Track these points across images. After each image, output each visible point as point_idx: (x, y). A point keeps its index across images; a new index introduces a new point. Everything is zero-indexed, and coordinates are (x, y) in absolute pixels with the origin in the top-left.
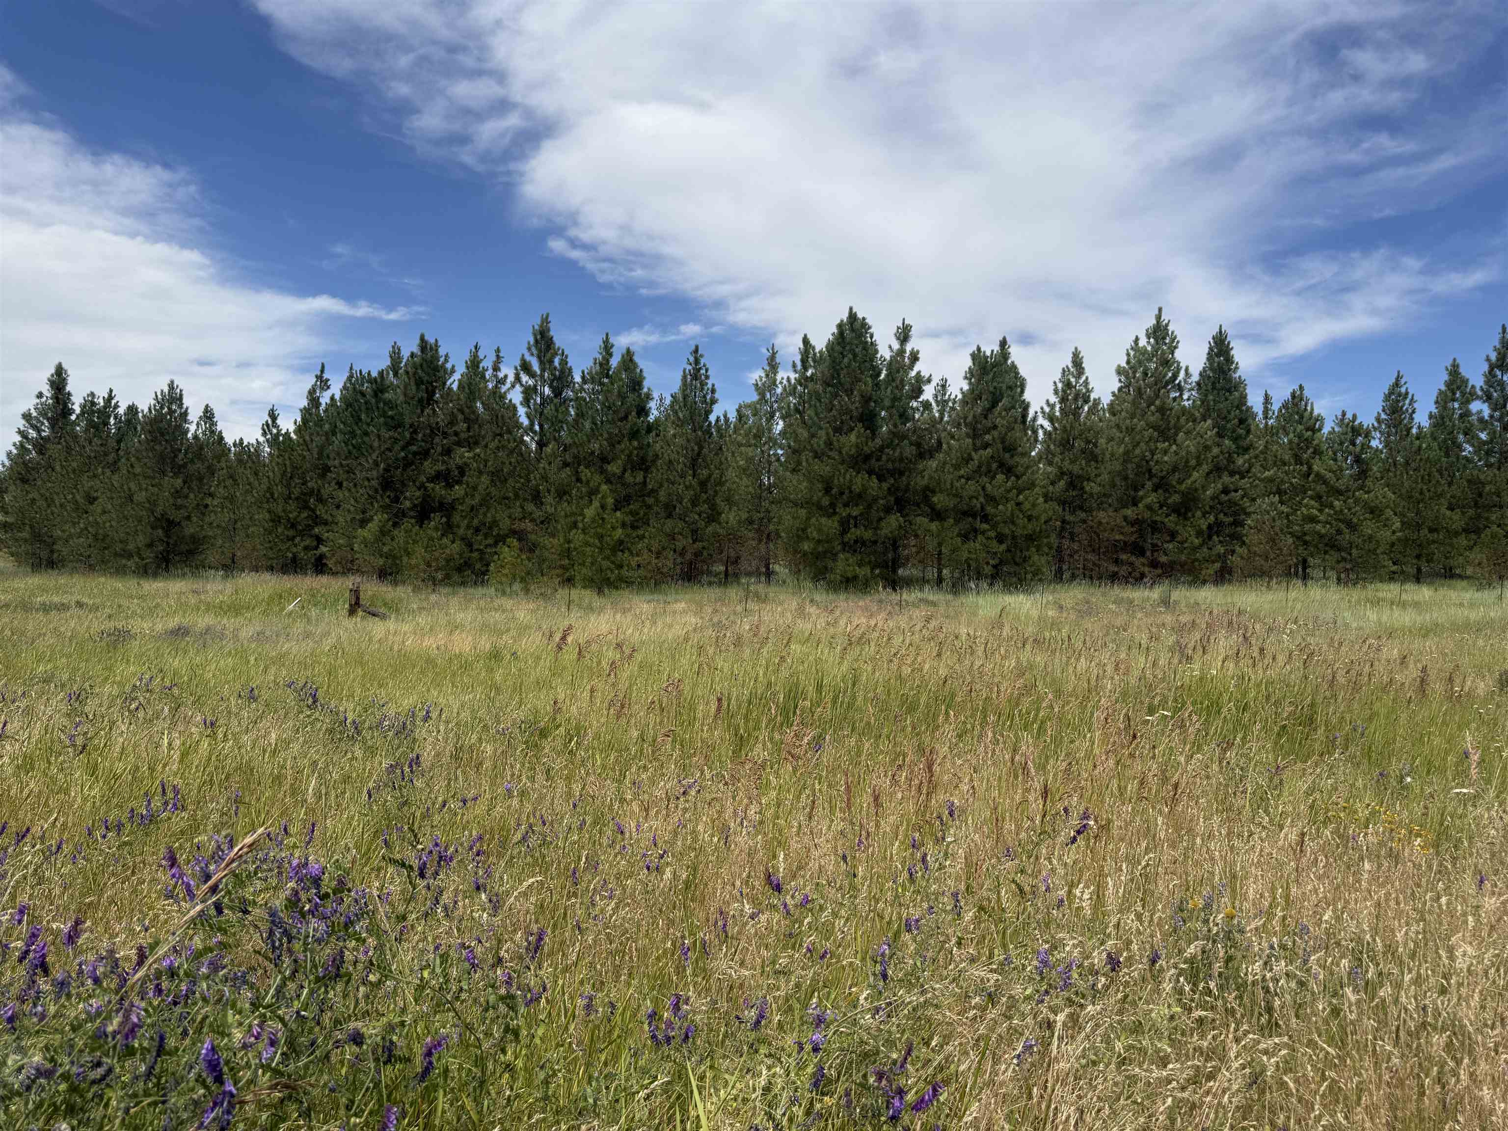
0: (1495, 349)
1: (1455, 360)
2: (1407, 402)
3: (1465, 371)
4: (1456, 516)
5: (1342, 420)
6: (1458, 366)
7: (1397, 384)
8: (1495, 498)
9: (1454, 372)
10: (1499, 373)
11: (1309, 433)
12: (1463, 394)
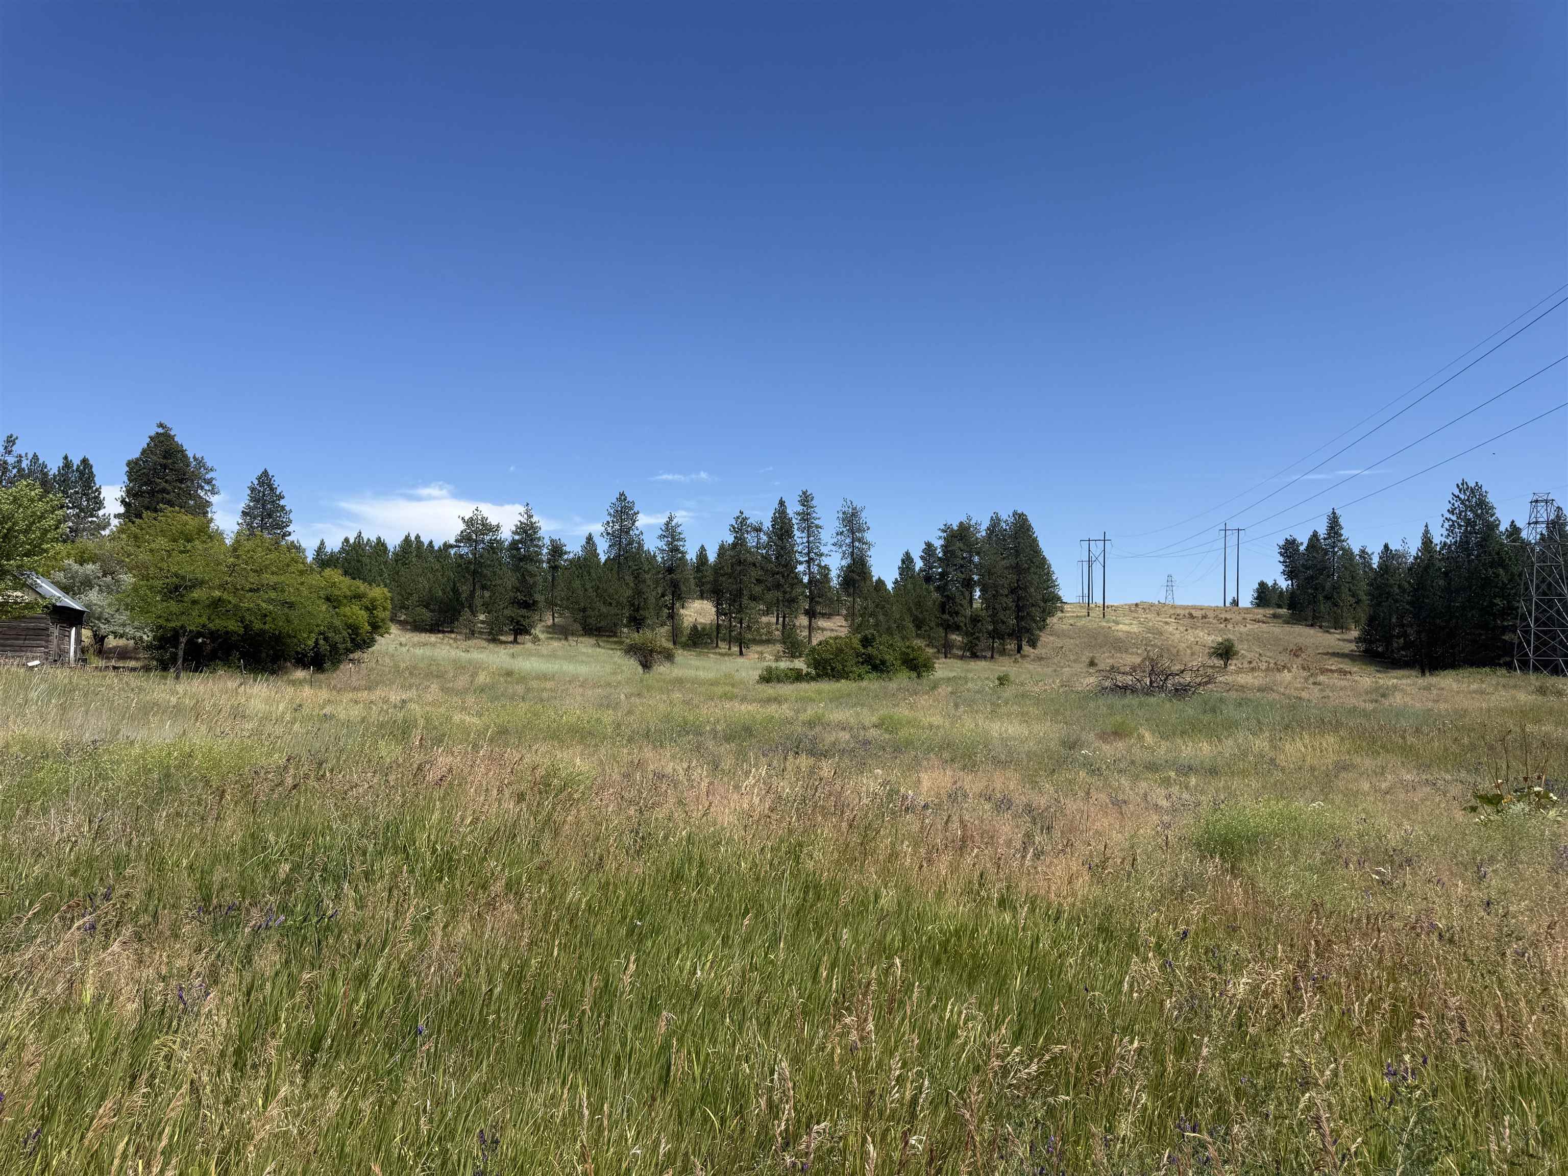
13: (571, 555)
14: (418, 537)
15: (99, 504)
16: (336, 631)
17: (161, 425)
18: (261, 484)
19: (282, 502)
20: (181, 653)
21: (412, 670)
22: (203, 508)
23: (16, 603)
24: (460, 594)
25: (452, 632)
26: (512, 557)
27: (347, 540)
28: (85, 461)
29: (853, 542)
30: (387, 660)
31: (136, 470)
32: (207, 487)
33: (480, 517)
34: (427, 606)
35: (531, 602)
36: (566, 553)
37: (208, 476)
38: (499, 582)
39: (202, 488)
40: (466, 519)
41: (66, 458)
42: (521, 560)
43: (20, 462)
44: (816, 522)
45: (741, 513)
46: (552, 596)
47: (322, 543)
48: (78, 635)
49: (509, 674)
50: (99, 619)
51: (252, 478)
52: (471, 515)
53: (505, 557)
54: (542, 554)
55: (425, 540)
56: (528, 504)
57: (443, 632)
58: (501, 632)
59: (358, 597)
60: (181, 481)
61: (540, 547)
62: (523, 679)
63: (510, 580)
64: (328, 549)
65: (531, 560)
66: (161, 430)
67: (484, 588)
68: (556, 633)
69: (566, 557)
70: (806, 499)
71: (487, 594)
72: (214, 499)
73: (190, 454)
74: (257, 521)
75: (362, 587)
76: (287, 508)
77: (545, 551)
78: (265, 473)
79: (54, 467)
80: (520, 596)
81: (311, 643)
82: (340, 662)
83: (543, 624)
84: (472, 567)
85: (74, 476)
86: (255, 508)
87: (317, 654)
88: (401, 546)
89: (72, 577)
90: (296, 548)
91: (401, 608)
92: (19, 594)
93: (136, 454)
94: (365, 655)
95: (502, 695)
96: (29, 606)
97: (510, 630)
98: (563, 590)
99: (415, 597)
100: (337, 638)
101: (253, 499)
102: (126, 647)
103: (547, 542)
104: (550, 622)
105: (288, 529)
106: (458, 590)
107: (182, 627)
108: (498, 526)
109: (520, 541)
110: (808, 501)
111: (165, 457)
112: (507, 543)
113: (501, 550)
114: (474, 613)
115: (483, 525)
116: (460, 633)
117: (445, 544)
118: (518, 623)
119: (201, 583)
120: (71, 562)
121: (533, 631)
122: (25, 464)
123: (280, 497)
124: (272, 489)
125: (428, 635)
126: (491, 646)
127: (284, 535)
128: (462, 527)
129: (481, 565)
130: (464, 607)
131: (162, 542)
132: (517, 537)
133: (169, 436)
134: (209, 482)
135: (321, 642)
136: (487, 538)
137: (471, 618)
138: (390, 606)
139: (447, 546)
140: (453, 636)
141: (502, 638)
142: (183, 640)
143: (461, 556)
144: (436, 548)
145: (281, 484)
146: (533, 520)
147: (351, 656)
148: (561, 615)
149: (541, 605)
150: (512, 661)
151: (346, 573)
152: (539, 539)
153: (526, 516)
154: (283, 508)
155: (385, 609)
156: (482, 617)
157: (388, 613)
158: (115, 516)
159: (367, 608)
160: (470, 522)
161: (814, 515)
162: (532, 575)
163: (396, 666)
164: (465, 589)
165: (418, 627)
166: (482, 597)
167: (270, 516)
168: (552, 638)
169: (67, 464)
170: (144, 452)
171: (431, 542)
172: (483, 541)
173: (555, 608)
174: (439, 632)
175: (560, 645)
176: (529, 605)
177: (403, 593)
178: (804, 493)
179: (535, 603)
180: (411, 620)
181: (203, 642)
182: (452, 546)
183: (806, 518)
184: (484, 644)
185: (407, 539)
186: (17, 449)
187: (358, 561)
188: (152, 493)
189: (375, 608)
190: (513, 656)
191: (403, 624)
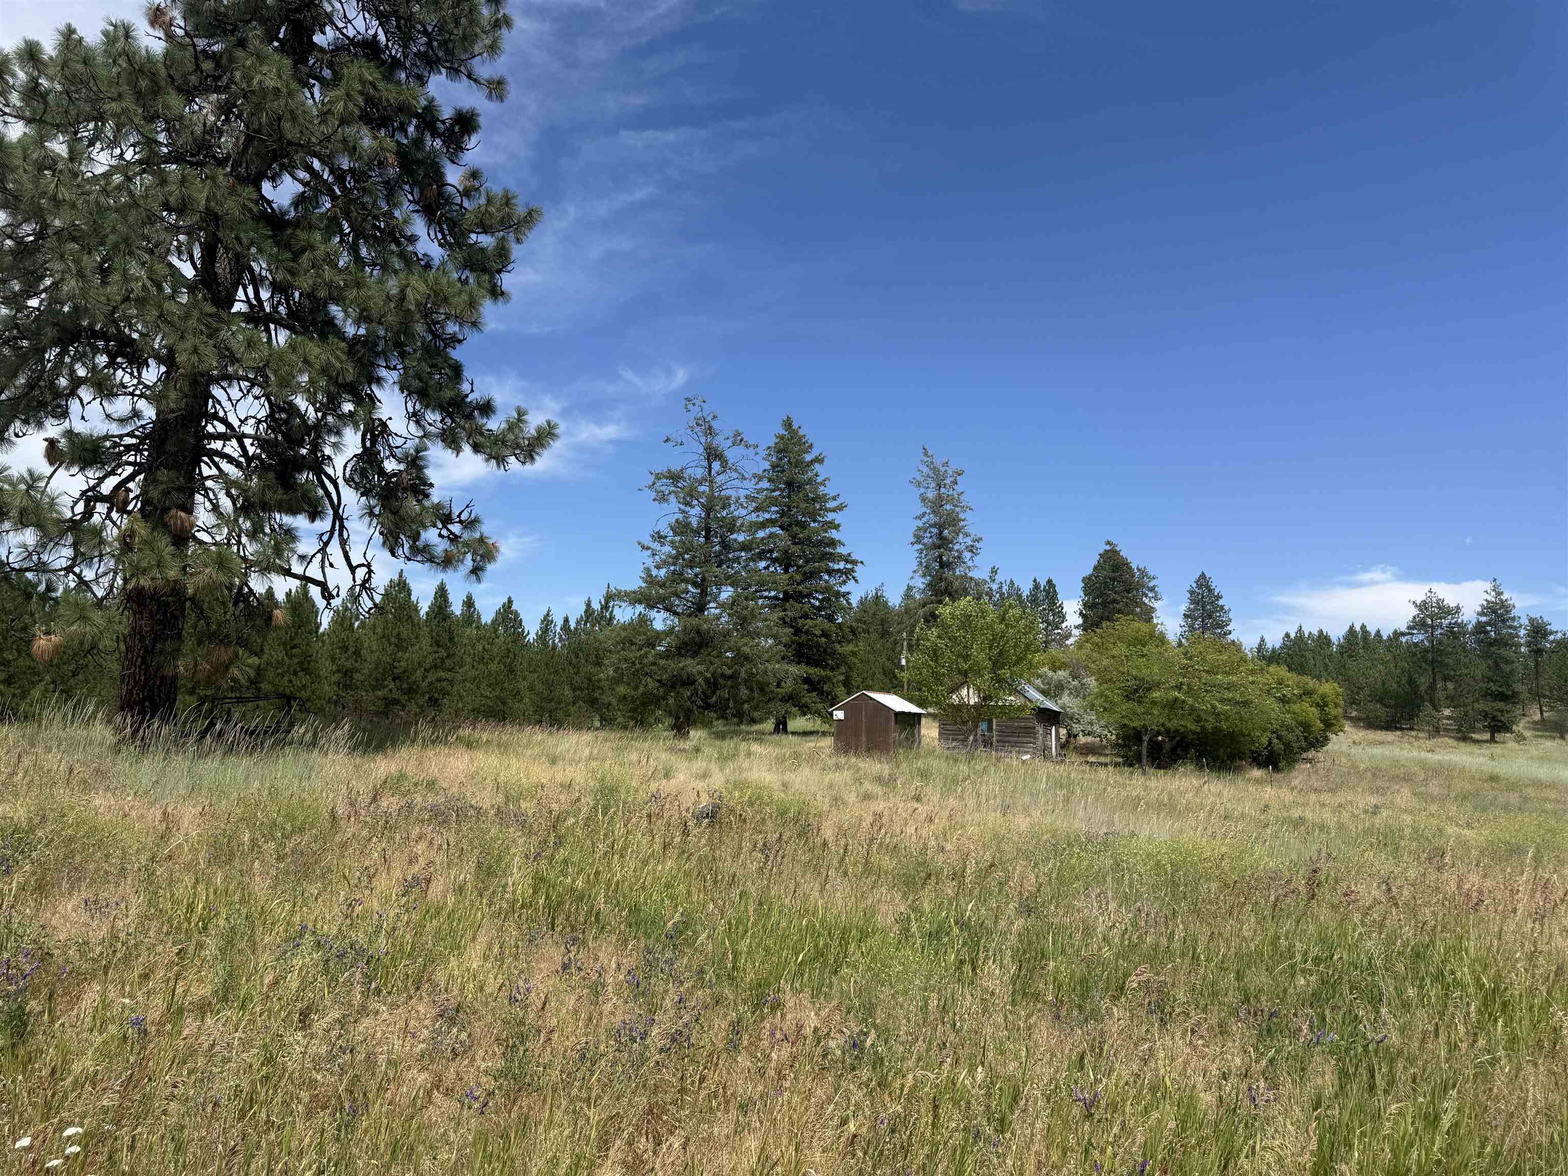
13: (1559, 635)
14: (1363, 627)
15: (1063, 618)
16: (1289, 729)
17: (1108, 543)
18: (1200, 586)
19: (1221, 602)
20: (1144, 752)
21: (1376, 772)
22: (1147, 614)
23: (1011, 705)
24: (1418, 687)
25: (1412, 729)
26: (1479, 642)
27: (1287, 635)
28: (1049, 582)
30: (1344, 760)
31: (1092, 586)
32: (1150, 595)
33: (1434, 600)
34: (1380, 701)
35: (1510, 693)
36: (1551, 633)
37: (1151, 584)
38: (1465, 671)
39: (1146, 596)
40: (1418, 603)
41: (1035, 580)
42: (1491, 644)
43: (1001, 587)
46: (1537, 685)
47: (1262, 640)
48: (1057, 732)
49: (1494, 778)
50: (1071, 719)
51: (1190, 582)
52: (1424, 598)
53: (1470, 642)
54: (1518, 637)
55: (1372, 630)
56: (1495, 580)
57: (1401, 729)
58: (1473, 729)
59: (1308, 693)
60: (1128, 591)
61: (1515, 628)
62: (1513, 786)
63: (1480, 668)
64: (1269, 646)
65: (1506, 645)
66: (1108, 548)
67: (1446, 679)
68: (1546, 730)
69: (1552, 638)
71: (1450, 686)
72: (1156, 605)
73: (1134, 566)
74: (1198, 622)
75: (1311, 683)
76: (1226, 608)
77: (1522, 632)
78: (1203, 575)
79: (1026, 590)
80: (1494, 687)
81: (1264, 741)
82: (1295, 761)
83: (1528, 719)
84: (1430, 656)
85: (1041, 596)
86: (1196, 609)
87: (1271, 753)
88: (1345, 638)
89: (1049, 684)
90: (1236, 646)
91: (1351, 703)
92: (1012, 698)
93: (1089, 571)
94: (1320, 754)
95: (1492, 804)
96: (1021, 709)
97: (1485, 727)
98: (1551, 678)
99: (1367, 691)
100: (1291, 737)
101: (1193, 602)
102: (1093, 743)
103: (1525, 621)
104: (1537, 717)
105: (1229, 628)
106: (1415, 682)
107: (1144, 726)
108: (1458, 608)
109: (1488, 623)
111: (1113, 571)
112: (1470, 627)
113: (1465, 635)
114: (1436, 708)
115: (1439, 608)
116: (1423, 730)
117: (1395, 632)
118: (1494, 718)
119: (1158, 685)
120: (1046, 669)
121: (1514, 727)
122: (1005, 589)
123: (1219, 597)
124: (1210, 591)
125: (1384, 733)
126: (1462, 744)
127: (1225, 634)
128: (1414, 611)
129: (1441, 653)
130: (1423, 701)
131: (1121, 649)
132: (1484, 619)
133: (1116, 551)
134: (1152, 589)
135: (1275, 741)
136: (1445, 622)
137: (1434, 713)
138: (1342, 703)
139: (1397, 634)
140: (1414, 733)
141: (1475, 736)
142: (1146, 738)
143: (1416, 645)
144: (1385, 638)
145: (1218, 585)
146: (1504, 597)
147: (1305, 755)
148: (1552, 708)
149: (1524, 696)
150: (1492, 763)
151: (1290, 669)
152: (1513, 619)
153: (1493, 593)
154: (1222, 607)
155: (1337, 705)
156: (1447, 712)
157: (1340, 710)
158: (1076, 627)
159: (1318, 705)
160: (1423, 606)
162: (1508, 662)
163: (1354, 766)
164: (1423, 682)
165: (1372, 724)
166: (1445, 689)
167: (1210, 617)
168: (1541, 737)
169: (1037, 586)
170: (1095, 568)
171: (1378, 631)
172: (1441, 624)
173: (1542, 700)
174: (1397, 729)
175: (1555, 744)
176: (1508, 697)
177: (1352, 687)
179: (1515, 694)
180: (1364, 716)
181: (1163, 740)
182: (1403, 634)
184: (1451, 742)
185: (1351, 629)
186: (999, 578)
187: (1302, 656)
188: (1104, 604)
189: (1326, 705)
190: (1492, 757)
191: (1355, 721)
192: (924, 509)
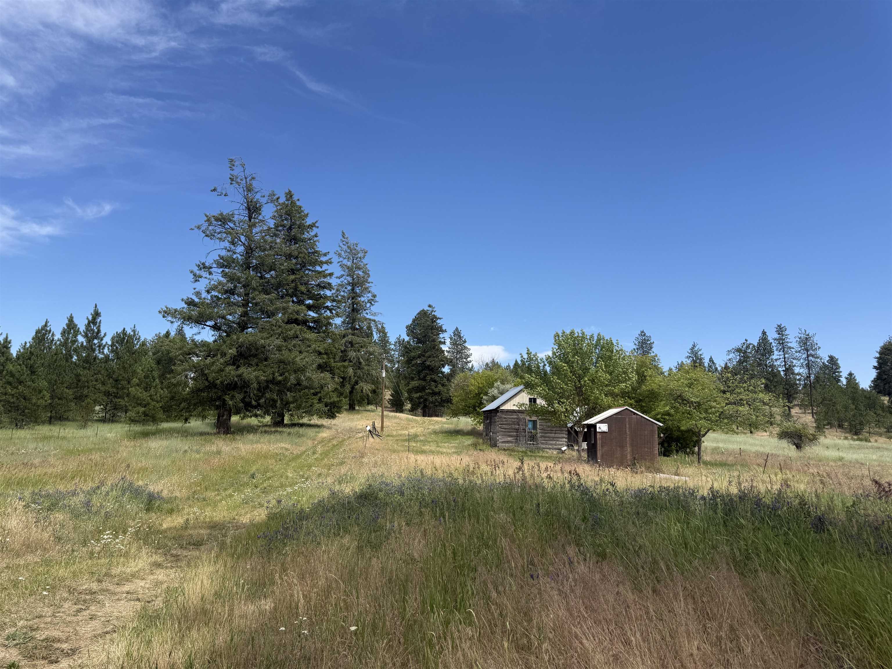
0: (92, 314)
1: (71, 314)
2: (50, 335)
3: (76, 321)
4: (70, 392)
5: (25, 346)
6: (73, 318)
7: (46, 325)
8: (86, 384)
9: (71, 320)
10: (92, 325)
11: (5, 349)
12: (75, 331)
29: (808, 357)
44: (789, 345)
45: (746, 340)
70: (780, 330)
93: (410, 322)
110: (782, 331)
123: (465, 342)
124: (460, 337)
161: (788, 340)
170: (414, 321)
178: (778, 326)
183: (782, 342)
192: (343, 273)
